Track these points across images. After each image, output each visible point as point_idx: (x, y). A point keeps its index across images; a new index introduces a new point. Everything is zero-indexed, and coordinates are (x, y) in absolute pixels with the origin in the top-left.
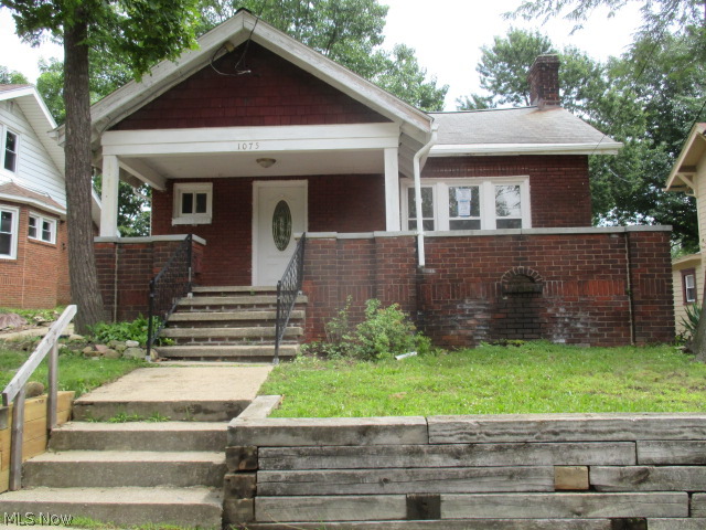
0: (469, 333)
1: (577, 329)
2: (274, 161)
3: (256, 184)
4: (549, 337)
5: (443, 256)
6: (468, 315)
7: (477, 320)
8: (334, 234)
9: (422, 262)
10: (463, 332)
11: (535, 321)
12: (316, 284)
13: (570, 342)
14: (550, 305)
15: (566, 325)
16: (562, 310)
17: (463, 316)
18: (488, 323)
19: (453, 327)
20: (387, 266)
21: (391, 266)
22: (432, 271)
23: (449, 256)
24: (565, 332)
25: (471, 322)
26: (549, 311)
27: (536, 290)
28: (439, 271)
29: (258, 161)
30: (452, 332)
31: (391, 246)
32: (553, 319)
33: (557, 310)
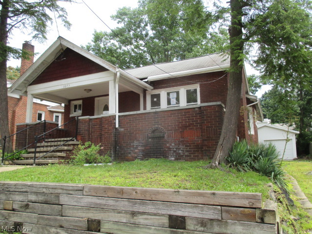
0: (136, 155)
1: (180, 153)
2: (91, 90)
3: (96, 99)
4: (168, 157)
5: (127, 123)
6: (136, 148)
7: (139, 150)
8: (88, 117)
9: (117, 126)
10: (133, 155)
11: (162, 150)
12: (83, 136)
13: (177, 159)
14: (168, 142)
15: (175, 151)
16: (173, 145)
17: (134, 148)
18: (143, 151)
19: (130, 153)
21: (106, 128)
22: (122, 129)
23: (129, 123)
24: (174, 154)
25: (136, 151)
26: (168, 145)
27: (161, 135)
28: (125, 129)
29: (85, 90)
30: (129, 155)
31: (107, 120)
32: (169, 148)
33: (171, 145)
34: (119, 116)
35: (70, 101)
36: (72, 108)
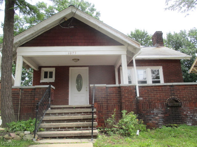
0: (157, 122)
1: (195, 120)
2: (79, 60)
3: (70, 68)
4: (186, 123)
5: (145, 93)
6: (156, 115)
7: (159, 117)
8: (105, 85)
9: (138, 95)
10: (154, 121)
11: (180, 117)
12: (99, 104)
13: (193, 124)
14: (185, 111)
15: (191, 118)
16: (189, 112)
17: (154, 115)
18: (163, 118)
19: (150, 120)
20: (125, 97)
21: (127, 97)
22: (141, 99)
23: (147, 93)
24: (191, 121)
25: (157, 118)
26: (185, 113)
27: (180, 105)
28: (143, 99)
29: (73, 60)
30: (150, 122)
31: (127, 89)
32: (186, 115)
33: (187, 112)
34: (139, 87)
35: (40, 68)
36: (43, 75)
